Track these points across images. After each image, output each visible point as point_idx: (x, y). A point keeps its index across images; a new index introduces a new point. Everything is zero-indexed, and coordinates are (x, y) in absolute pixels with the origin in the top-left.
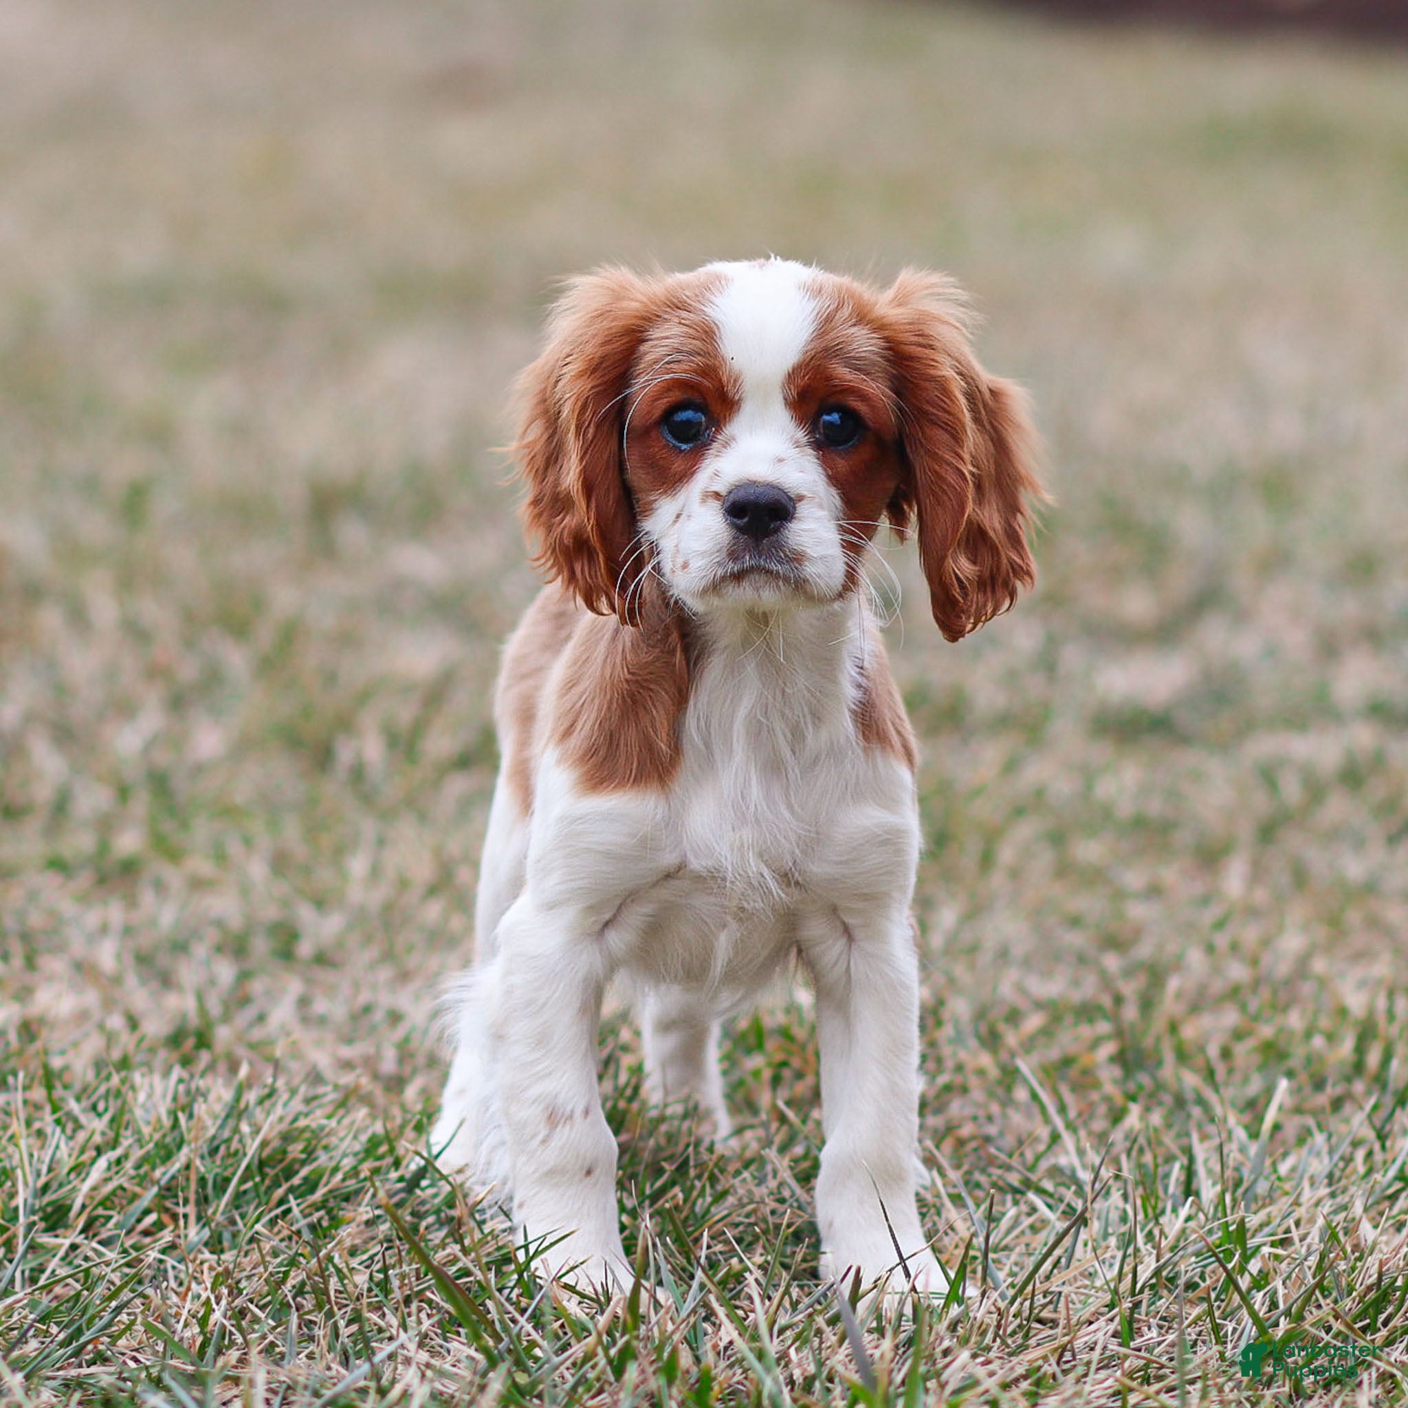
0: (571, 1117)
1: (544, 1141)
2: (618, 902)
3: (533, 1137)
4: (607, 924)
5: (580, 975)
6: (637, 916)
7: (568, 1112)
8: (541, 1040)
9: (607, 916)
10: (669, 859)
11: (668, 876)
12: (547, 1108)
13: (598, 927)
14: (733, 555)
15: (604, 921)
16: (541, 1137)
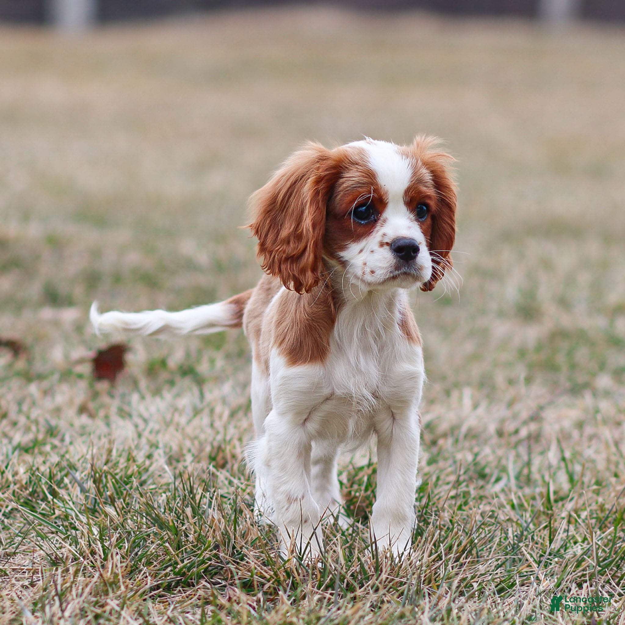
0: (296, 499)
1: (287, 509)
2: (308, 411)
3: (283, 508)
4: (305, 420)
5: (297, 441)
6: (317, 417)
7: (295, 497)
8: (283, 468)
9: (305, 417)
10: (326, 391)
11: (327, 399)
12: (287, 496)
13: (302, 421)
14: (397, 268)
15: (304, 419)
16: (285, 508)
